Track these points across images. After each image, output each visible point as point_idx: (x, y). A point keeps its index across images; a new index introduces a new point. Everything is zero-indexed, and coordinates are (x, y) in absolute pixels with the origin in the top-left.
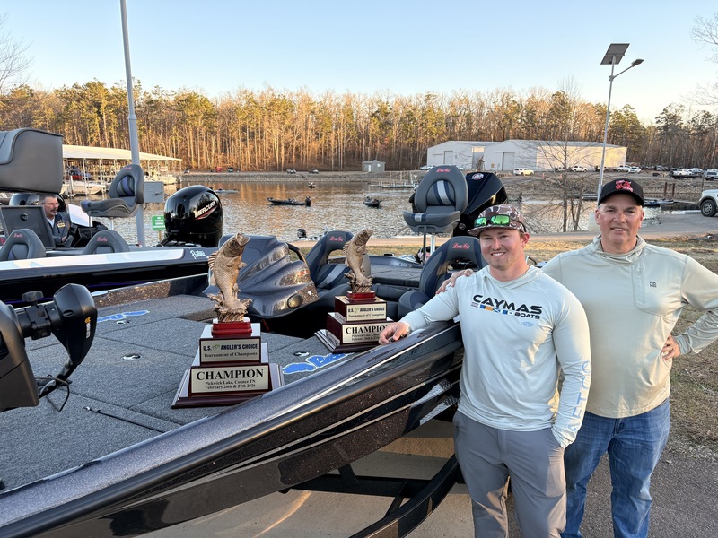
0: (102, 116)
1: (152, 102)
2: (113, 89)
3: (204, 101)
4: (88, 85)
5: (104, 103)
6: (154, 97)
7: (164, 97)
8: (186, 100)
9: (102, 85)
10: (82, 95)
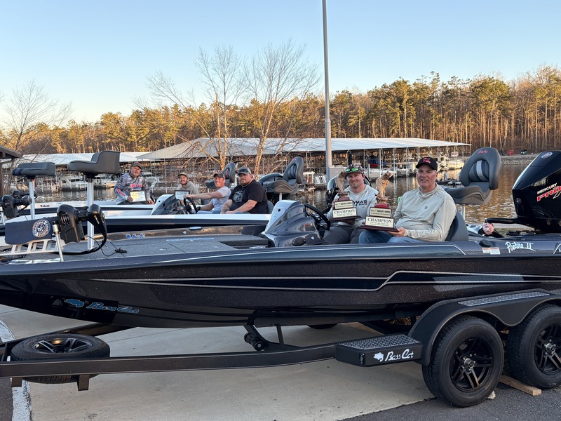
0: (403, 110)
1: (448, 92)
2: (415, 84)
3: (500, 85)
4: (394, 84)
5: (406, 97)
6: (450, 87)
7: (459, 86)
8: (481, 86)
9: (405, 82)
10: (389, 94)
